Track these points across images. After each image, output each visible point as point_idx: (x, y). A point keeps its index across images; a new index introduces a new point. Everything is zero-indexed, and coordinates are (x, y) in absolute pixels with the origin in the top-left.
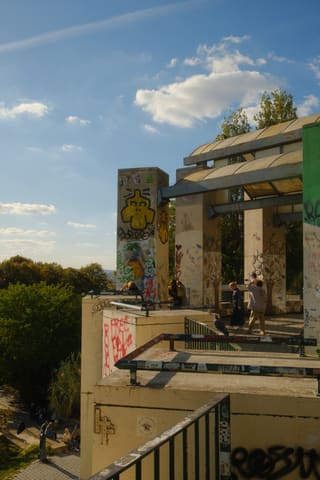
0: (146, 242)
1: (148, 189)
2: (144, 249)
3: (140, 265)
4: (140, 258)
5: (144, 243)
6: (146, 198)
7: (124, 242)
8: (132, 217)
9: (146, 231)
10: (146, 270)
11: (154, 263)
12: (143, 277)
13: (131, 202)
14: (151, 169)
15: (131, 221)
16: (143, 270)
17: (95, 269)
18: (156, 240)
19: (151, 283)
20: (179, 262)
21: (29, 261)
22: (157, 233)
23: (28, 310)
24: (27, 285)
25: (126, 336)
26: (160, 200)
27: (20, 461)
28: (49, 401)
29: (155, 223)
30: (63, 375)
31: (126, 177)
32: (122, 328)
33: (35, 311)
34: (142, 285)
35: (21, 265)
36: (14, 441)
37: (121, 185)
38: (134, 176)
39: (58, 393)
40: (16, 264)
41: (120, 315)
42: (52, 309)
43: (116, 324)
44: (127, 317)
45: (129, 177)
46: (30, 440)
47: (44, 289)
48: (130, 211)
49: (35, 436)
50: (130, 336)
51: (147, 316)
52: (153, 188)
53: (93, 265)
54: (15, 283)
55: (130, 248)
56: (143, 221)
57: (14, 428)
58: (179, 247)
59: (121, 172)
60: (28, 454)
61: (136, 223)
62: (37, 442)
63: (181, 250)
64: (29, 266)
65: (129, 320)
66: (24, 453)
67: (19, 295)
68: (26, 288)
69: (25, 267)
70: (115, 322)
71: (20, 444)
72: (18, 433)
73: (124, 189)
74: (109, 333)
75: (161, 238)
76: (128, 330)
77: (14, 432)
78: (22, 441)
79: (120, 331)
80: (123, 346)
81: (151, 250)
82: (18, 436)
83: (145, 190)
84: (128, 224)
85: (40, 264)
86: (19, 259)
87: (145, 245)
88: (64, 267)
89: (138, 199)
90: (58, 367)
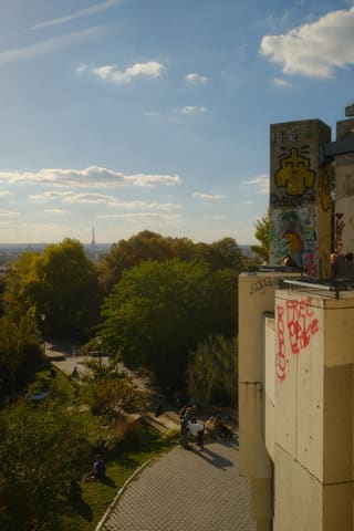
0: (305, 210)
1: (308, 147)
2: (303, 218)
3: (298, 237)
4: (298, 229)
5: (302, 212)
6: (305, 158)
7: (278, 211)
8: (287, 181)
9: (304, 196)
10: (305, 243)
11: (315, 234)
12: (302, 251)
13: (287, 164)
14: (310, 122)
15: (286, 186)
16: (302, 243)
17: (228, 244)
18: (317, 208)
19: (311, 257)
20: (340, 234)
21: (158, 236)
22: (318, 199)
23: (162, 289)
24: (159, 262)
25: (309, 321)
26: (322, 159)
27: (161, 444)
28: (187, 385)
29: (316, 187)
30: (201, 358)
31: (280, 133)
32: (303, 312)
33: (170, 289)
34: (301, 261)
35: (150, 240)
36: (153, 424)
37: (273, 143)
38: (289, 132)
39: (196, 377)
40: (145, 240)
41: (299, 297)
42: (187, 288)
43: (294, 307)
44: (310, 299)
45: (283, 133)
46: (169, 424)
47: (177, 266)
48: (285, 174)
49: (175, 421)
50: (315, 322)
51: (337, 297)
52: (313, 145)
53: (226, 239)
54: (146, 260)
55: (286, 217)
56: (301, 185)
57: (151, 411)
58: (340, 216)
59: (274, 128)
60: (169, 438)
61: (292, 188)
62: (179, 427)
63: (342, 219)
64: (159, 241)
65: (314, 302)
66: (164, 437)
67: (151, 273)
68: (159, 266)
69: (155, 243)
70: (293, 304)
71: (159, 427)
72: (157, 416)
73: (278, 149)
74: (284, 318)
75: (322, 205)
76: (312, 314)
77: (152, 415)
78: (162, 425)
79: (300, 315)
80: (304, 333)
81: (311, 219)
82: (157, 419)
83: (302, 148)
84: (283, 189)
85: (170, 239)
86: (147, 234)
87: (304, 214)
88: (195, 242)
89: (294, 159)
90: (195, 349)
